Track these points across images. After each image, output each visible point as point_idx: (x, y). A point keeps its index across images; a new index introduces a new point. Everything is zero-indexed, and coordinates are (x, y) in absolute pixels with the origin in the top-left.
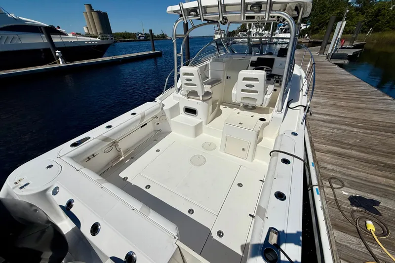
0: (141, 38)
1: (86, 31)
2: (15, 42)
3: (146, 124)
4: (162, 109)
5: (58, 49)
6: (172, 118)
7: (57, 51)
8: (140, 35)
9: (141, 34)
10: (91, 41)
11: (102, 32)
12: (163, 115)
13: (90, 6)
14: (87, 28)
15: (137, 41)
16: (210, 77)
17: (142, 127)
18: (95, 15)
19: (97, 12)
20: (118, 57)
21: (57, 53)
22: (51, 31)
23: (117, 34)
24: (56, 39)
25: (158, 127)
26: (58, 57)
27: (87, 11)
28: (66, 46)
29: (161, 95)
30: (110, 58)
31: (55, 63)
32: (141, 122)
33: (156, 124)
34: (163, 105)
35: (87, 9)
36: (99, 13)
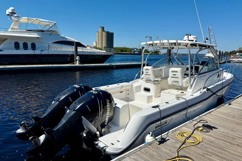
0: (136, 52)
1: (95, 44)
2: (58, 50)
3: (123, 92)
4: (132, 86)
5: (79, 55)
6: (136, 92)
7: (78, 57)
8: (135, 50)
9: (137, 49)
10: (100, 52)
11: (106, 46)
12: (132, 90)
13: (103, 28)
14: (96, 42)
15: (132, 54)
16: (163, 76)
17: (120, 92)
18: (104, 34)
19: (107, 32)
20: (113, 64)
21: (78, 58)
22: (79, 45)
23: (117, 48)
24: (80, 49)
25: (128, 96)
26: (76, 60)
27: (100, 31)
28: (84, 54)
29: (133, 81)
30: (108, 64)
31: (74, 64)
32: (121, 88)
33: (127, 94)
34: (133, 85)
35: (100, 30)
36: (108, 33)
